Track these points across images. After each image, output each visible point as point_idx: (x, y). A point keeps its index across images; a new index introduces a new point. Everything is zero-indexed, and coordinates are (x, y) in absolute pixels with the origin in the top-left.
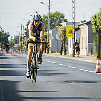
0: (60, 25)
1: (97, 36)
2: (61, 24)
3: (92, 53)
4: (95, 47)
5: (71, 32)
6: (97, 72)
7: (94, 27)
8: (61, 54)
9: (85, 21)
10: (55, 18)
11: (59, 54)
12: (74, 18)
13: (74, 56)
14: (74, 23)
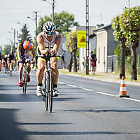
0: (68, 31)
1: (120, 45)
2: (69, 29)
3: (113, 69)
4: (117, 61)
5: (83, 40)
6: (121, 97)
7: (115, 33)
8: (70, 71)
9: (103, 25)
10: (61, 21)
11: (68, 70)
12: (87, 21)
13: (87, 74)
14: (87, 28)
